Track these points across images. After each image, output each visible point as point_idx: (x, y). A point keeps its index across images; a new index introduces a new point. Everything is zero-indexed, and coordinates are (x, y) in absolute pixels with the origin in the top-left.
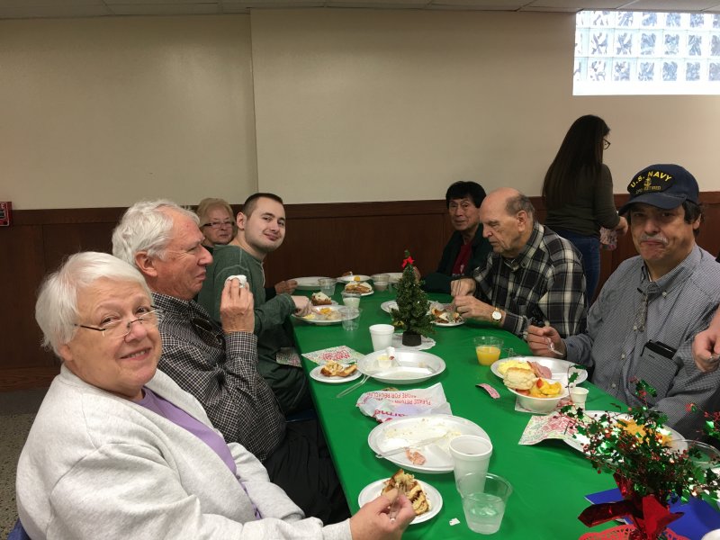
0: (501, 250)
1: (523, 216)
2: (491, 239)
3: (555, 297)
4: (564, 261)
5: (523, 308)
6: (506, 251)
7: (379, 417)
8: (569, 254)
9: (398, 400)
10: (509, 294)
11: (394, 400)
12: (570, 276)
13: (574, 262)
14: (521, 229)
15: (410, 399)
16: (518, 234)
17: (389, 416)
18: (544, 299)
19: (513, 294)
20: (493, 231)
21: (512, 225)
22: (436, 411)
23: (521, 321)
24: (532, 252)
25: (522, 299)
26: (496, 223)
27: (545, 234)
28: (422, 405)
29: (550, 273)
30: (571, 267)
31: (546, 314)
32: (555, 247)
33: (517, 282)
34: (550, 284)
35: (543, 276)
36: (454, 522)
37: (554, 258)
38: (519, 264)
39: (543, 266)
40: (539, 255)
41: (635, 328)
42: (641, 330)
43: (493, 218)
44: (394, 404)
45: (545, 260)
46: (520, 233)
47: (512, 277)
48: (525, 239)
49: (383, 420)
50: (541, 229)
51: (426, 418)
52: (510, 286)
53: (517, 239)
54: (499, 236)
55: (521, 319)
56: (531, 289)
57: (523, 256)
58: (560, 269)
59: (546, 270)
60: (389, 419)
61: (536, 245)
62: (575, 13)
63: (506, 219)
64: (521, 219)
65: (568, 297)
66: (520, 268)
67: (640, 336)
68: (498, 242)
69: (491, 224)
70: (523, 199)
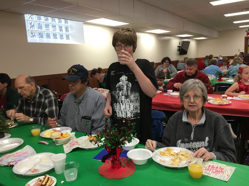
0: (26, 97)
1: (32, 83)
2: (22, 93)
3: (50, 109)
4: (50, 97)
5: (38, 115)
6: (28, 97)
7: (11, 164)
8: (51, 94)
9: (15, 156)
10: (31, 112)
11: (13, 156)
12: (53, 101)
13: (54, 96)
14: (32, 88)
15: (20, 154)
16: (31, 90)
17: (16, 162)
18: (47, 110)
19: (33, 111)
20: (22, 90)
21: (29, 87)
22: (32, 154)
23: (40, 119)
24: (38, 95)
25: (38, 112)
26: (23, 87)
27: (41, 89)
28: (25, 154)
29: (47, 101)
30: (53, 98)
31: (48, 115)
32: (46, 93)
33: (34, 107)
34: (48, 105)
35: (44, 103)
36: (62, 182)
37: (47, 96)
38: (34, 100)
39: (43, 100)
40: (41, 96)
41: (77, 113)
42: (79, 114)
43: (21, 85)
44: (13, 158)
45: (43, 97)
46: (32, 89)
47: (31, 106)
48: (34, 91)
49: (14, 164)
50: (39, 87)
51: (30, 158)
52: (31, 109)
53: (31, 92)
54: (25, 92)
55: (39, 119)
56: (40, 108)
57: (35, 97)
58: (50, 99)
59: (45, 101)
60: (16, 163)
61: (39, 93)
62: (24, 14)
63: (27, 85)
64: (32, 85)
65: (54, 108)
66: (34, 102)
67: (79, 115)
68: (25, 94)
69: (21, 88)
70: (31, 78)
